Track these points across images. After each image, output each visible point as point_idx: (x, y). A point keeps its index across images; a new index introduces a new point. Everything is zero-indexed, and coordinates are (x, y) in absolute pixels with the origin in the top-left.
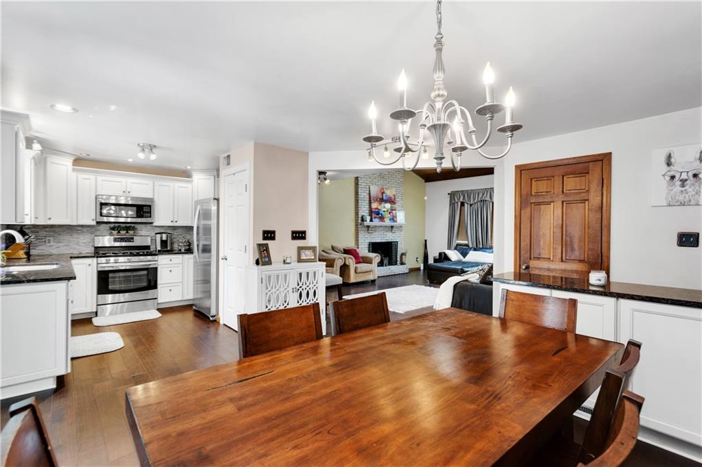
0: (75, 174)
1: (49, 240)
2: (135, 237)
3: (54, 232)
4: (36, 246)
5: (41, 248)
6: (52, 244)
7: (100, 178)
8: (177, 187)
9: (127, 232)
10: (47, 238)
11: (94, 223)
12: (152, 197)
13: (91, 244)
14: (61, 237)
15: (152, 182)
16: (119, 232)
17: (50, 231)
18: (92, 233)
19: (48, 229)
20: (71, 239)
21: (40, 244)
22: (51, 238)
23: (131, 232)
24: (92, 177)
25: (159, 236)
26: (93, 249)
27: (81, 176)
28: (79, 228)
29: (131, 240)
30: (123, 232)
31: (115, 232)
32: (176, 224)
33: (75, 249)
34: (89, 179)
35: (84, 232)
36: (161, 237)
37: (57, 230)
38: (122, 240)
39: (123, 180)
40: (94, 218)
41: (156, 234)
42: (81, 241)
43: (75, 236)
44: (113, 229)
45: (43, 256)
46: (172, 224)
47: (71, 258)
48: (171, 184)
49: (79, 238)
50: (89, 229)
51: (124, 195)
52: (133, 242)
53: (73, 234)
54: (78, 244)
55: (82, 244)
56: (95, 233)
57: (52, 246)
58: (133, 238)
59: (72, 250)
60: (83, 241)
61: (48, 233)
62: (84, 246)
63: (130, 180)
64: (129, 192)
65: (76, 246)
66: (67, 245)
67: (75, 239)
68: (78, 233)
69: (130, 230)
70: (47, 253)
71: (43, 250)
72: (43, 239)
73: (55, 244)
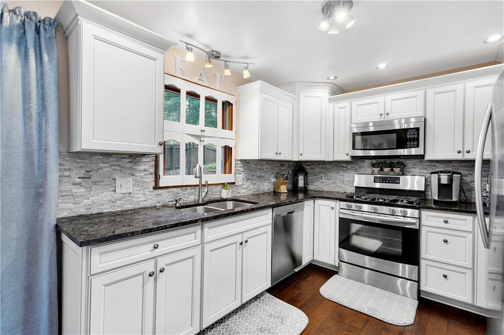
0: (332, 105)
1: (321, 177)
2: (401, 177)
4: (313, 182)
5: (315, 183)
6: (323, 180)
9: (392, 170)
10: (321, 175)
11: (348, 158)
14: (330, 174)
16: (382, 170)
17: (322, 168)
19: (321, 166)
20: (338, 177)
21: (315, 180)
22: (323, 175)
23: (397, 170)
24: (347, 104)
25: (435, 177)
26: (354, 188)
27: (338, 105)
28: (344, 165)
29: (396, 181)
30: (386, 170)
31: (376, 170)
33: (340, 187)
35: (349, 169)
36: (439, 180)
37: (328, 166)
38: (384, 180)
39: (380, 99)
40: (348, 152)
41: (432, 173)
42: (346, 180)
43: (341, 173)
44: (376, 165)
45: (317, 191)
46: (459, 157)
49: (344, 176)
50: (353, 165)
51: (381, 118)
52: (399, 183)
53: (340, 171)
54: (343, 182)
55: (347, 183)
56: (359, 170)
57: (323, 182)
58: (399, 178)
59: (338, 188)
60: (348, 179)
61: (321, 170)
62: (348, 185)
63: (390, 97)
64: (388, 114)
65: (342, 184)
66: (334, 183)
67: (341, 177)
68: (343, 170)
69: (395, 167)
70: (320, 189)
71: (317, 186)
72: (317, 175)
73: (325, 181)
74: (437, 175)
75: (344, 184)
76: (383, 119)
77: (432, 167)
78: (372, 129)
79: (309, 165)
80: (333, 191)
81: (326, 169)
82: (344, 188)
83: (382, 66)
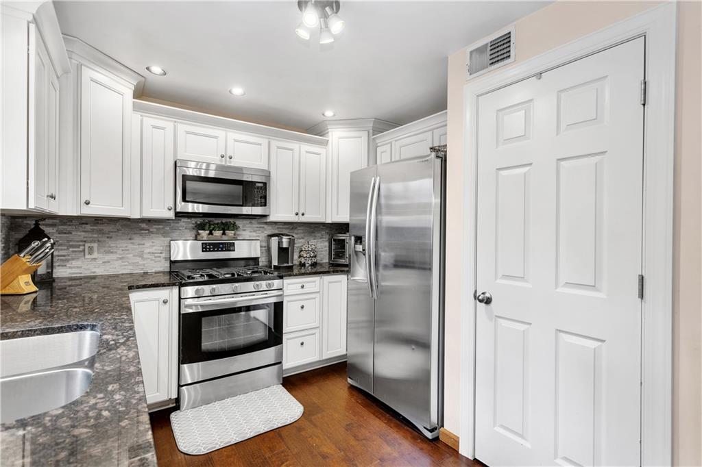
0: (137, 116)
1: (91, 248)
2: (236, 242)
3: (101, 232)
4: (68, 260)
5: (74, 263)
6: (95, 255)
7: (183, 127)
8: (302, 150)
9: (224, 234)
10: (87, 245)
11: (171, 215)
12: (266, 168)
13: (163, 255)
14: (112, 243)
15: (267, 141)
16: (211, 233)
17: (93, 231)
18: (165, 234)
19: (88, 227)
20: (130, 246)
21: (73, 255)
22: (95, 245)
23: (230, 233)
24: (168, 124)
25: (275, 240)
26: (167, 264)
27: (150, 121)
28: (144, 225)
29: (229, 247)
30: (218, 233)
31: (204, 233)
32: (303, 219)
33: (135, 264)
34: (163, 128)
35: (152, 233)
36: (280, 243)
37: (106, 228)
38: (216, 247)
39: (219, 132)
40: (172, 205)
41: (272, 236)
42: (147, 251)
43: (137, 239)
44: (201, 227)
45: (80, 278)
46: (295, 220)
47: (130, 288)
48: (295, 145)
49: (144, 244)
50: (161, 227)
51: (222, 161)
52: (234, 251)
53: (134, 236)
54: (141, 255)
55: (149, 256)
56: (170, 235)
57: (95, 259)
58: (234, 243)
59: (131, 267)
60: (151, 250)
61: (86, 235)
62: (152, 260)
63: (233, 135)
64: (231, 158)
65: (138, 260)
66: (121, 258)
67: (137, 246)
68: (141, 235)
69: (228, 230)
70: (87, 273)
71: (81, 267)
72: (78, 246)
73: (101, 256)
74: (277, 238)
75: (142, 258)
76: (223, 164)
77: (261, 229)
78: (212, 174)
79: (53, 225)
80: (120, 273)
81: (103, 233)
82: (144, 265)
83: (238, 91)
